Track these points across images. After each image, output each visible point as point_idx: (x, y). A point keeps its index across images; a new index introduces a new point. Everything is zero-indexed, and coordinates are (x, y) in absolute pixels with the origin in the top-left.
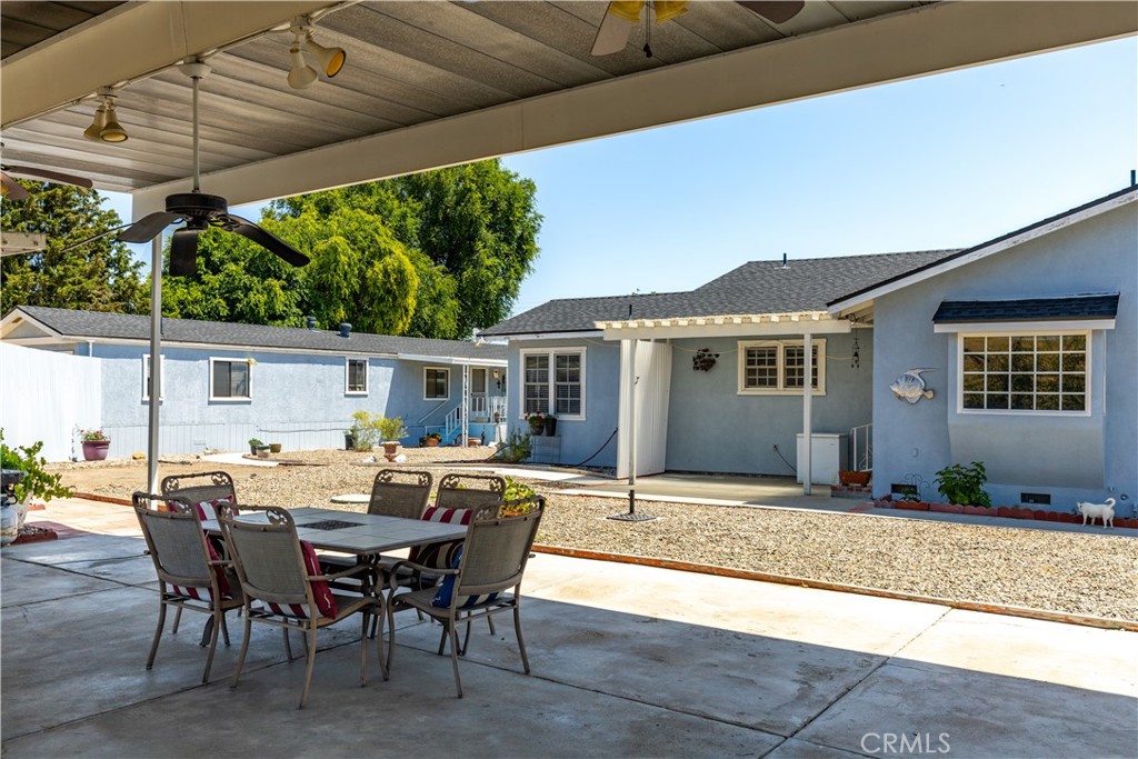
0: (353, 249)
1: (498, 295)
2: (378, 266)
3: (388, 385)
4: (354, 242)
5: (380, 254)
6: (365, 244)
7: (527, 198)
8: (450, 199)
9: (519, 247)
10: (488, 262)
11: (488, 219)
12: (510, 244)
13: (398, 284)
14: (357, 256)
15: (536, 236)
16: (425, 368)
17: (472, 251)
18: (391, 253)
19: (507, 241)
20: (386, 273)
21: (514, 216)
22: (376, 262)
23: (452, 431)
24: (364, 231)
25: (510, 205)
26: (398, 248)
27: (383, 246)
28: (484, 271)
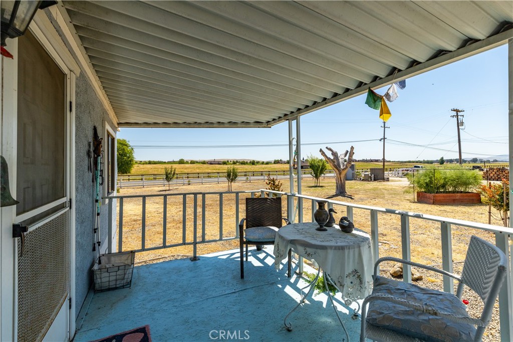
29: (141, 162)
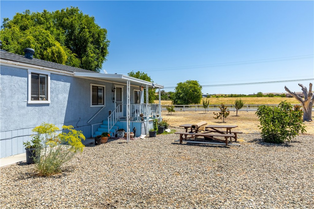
0: (38, 43)
1: (95, 68)
2: (49, 50)
3: (66, 96)
4: (38, 40)
5: (50, 46)
6: (43, 41)
7: (104, 35)
8: (77, 32)
9: (102, 51)
10: (92, 55)
11: (91, 40)
12: (99, 50)
13: (58, 58)
14: (39, 45)
15: (108, 48)
16: (92, 85)
17: (85, 51)
18: (54, 45)
19: (98, 48)
20: (53, 53)
21: (100, 40)
22: (48, 48)
23: (111, 127)
24: (42, 36)
25: (99, 36)
26: (58, 44)
27: (51, 42)
28: (90, 58)
29: (226, 95)
